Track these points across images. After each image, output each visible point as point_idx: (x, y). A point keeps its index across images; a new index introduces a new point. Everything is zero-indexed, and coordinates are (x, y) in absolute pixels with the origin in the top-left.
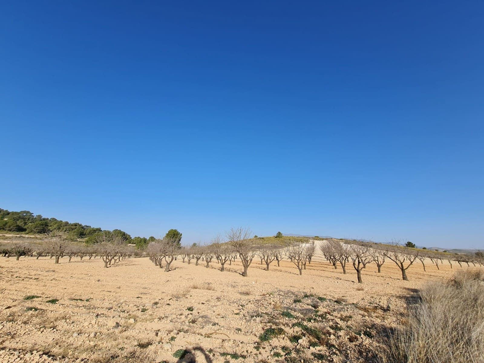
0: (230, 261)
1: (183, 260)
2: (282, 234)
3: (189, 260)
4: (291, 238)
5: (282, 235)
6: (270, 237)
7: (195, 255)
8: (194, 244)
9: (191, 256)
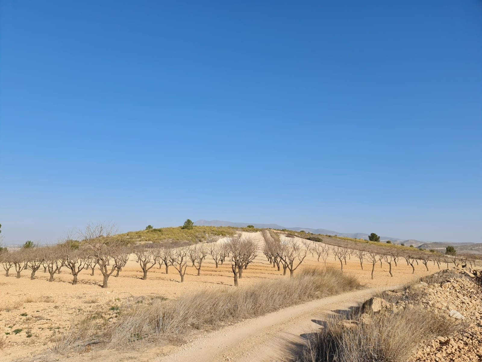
0: (93, 269)
1: (5, 272)
2: (193, 223)
3: (19, 272)
4: (207, 229)
5: (194, 225)
6: (173, 229)
7: (29, 264)
8: (27, 243)
9: (22, 264)
